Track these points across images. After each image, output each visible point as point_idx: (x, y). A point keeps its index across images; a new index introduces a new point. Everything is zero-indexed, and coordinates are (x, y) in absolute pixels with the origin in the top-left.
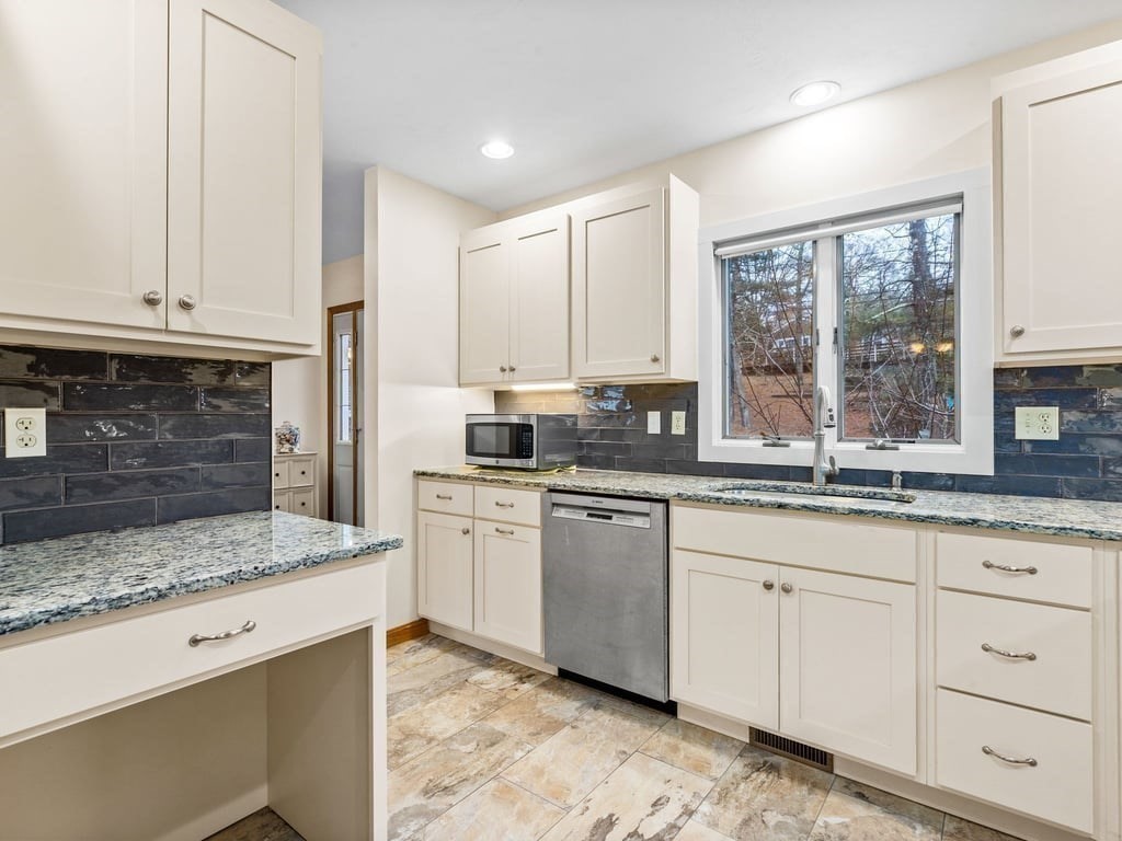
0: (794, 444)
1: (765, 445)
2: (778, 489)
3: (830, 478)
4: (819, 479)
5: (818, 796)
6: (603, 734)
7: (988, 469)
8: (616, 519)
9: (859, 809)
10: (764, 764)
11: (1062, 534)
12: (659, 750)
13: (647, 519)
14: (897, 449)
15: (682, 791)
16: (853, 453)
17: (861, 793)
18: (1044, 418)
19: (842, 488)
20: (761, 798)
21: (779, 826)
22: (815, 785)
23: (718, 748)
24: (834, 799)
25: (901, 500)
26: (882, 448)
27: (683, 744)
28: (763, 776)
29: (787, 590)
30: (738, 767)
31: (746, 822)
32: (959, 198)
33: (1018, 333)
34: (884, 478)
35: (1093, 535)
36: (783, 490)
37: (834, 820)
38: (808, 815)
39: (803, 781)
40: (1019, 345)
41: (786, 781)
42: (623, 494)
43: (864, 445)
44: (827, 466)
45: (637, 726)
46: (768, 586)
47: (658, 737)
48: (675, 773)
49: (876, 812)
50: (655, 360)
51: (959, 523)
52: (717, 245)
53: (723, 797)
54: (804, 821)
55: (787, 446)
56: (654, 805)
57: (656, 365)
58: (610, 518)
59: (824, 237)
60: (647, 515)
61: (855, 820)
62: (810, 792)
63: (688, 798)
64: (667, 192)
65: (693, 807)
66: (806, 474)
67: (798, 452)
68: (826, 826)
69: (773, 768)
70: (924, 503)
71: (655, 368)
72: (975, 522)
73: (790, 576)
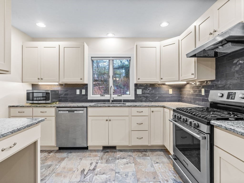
0: (106, 96)
1: (101, 96)
2: (104, 104)
3: (112, 101)
4: (111, 101)
5: (115, 153)
6: (75, 157)
7: (133, 98)
8: (75, 112)
9: (121, 153)
10: (106, 151)
11: (145, 106)
12: (87, 156)
13: (83, 111)
14: (122, 96)
15: (94, 161)
16: (116, 97)
17: (121, 151)
18: (140, 91)
19: (114, 103)
20: (107, 157)
21: (112, 159)
22: (114, 152)
23: (98, 152)
24: (118, 153)
25: (123, 104)
26: (120, 96)
27: (91, 153)
28: (107, 153)
29: (110, 120)
30: (102, 153)
31: (107, 161)
32: (130, 57)
33: (139, 79)
34: (120, 101)
35: (148, 106)
36: (105, 104)
37: (119, 156)
38: (115, 156)
39: (113, 152)
40: (139, 81)
41: (110, 153)
42: (77, 106)
43: (117, 95)
44: (112, 99)
45: (81, 153)
46: (107, 120)
47: (87, 154)
48: (92, 158)
49: (124, 152)
50: (81, 79)
51: (134, 106)
52: (92, 57)
53: (102, 159)
54: (115, 157)
55: (105, 96)
56: (90, 164)
57: (81, 80)
58: (74, 112)
59: (111, 60)
61: (121, 154)
62: (114, 153)
63: (96, 161)
64: (84, 46)
65: (97, 162)
66: (109, 101)
67: (107, 97)
68: (118, 157)
69: (107, 152)
70: (128, 104)
71: (81, 81)
72: (136, 106)
73: (110, 118)
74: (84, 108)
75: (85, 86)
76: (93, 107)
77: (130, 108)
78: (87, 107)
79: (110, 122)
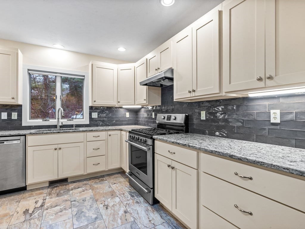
0: (50, 120)
1: (43, 121)
2: (49, 130)
3: (61, 127)
4: (58, 127)
5: (68, 186)
6: (7, 202)
7: (88, 123)
8: (5, 143)
9: (75, 184)
10: (54, 187)
11: (102, 130)
12: (27, 196)
13: (19, 141)
14: (73, 120)
15: (40, 198)
16: (65, 122)
17: (74, 182)
18: (96, 114)
19: (64, 129)
20: (58, 191)
21: (63, 192)
22: (66, 185)
23: (42, 189)
24: (70, 185)
25: (76, 129)
26: (71, 120)
27: (33, 193)
28: (56, 188)
29: (60, 149)
30: (49, 190)
31: (57, 195)
32: (84, 76)
33: (95, 101)
34: (72, 126)
35: (106, 130)
36: (51, 130)
37: (72, 187)
38: (68, 188)
39: (63, 185)
40: (95, 103)
41: (60, 187)
42: (10, 135)
43: (67, 120)
44: (61, 124)
45: (16, 196)
46: (56, 149)
47: (26, 194)
48: (35, 197)
49: (78, 183)
50: (13, 98)
51: (90, 131)
52: (28, 70)
53: (50, 194)
54: (68, 189)
55: (49, 121)
56: (35, 203)
57: (13, 100)
58: (4, 143)
59: (58, 76)
60: (19, 140)
61: (75, 185)
62: (66, 186)
63: (43, 198)
64: (17, 54)
65: (45, 198)
66: (55, 126)
67: (52, 122)
68: (71, 188)
69: (56, 187)
70: (81, 129)
71: (13, 101)
72: (92, 130)
73: (60, 146)
74: (21, 137)
75: (18, 108)
76: (36, 135)
77: (85, 133)
78: (25, 135)
79: (60, 151)
